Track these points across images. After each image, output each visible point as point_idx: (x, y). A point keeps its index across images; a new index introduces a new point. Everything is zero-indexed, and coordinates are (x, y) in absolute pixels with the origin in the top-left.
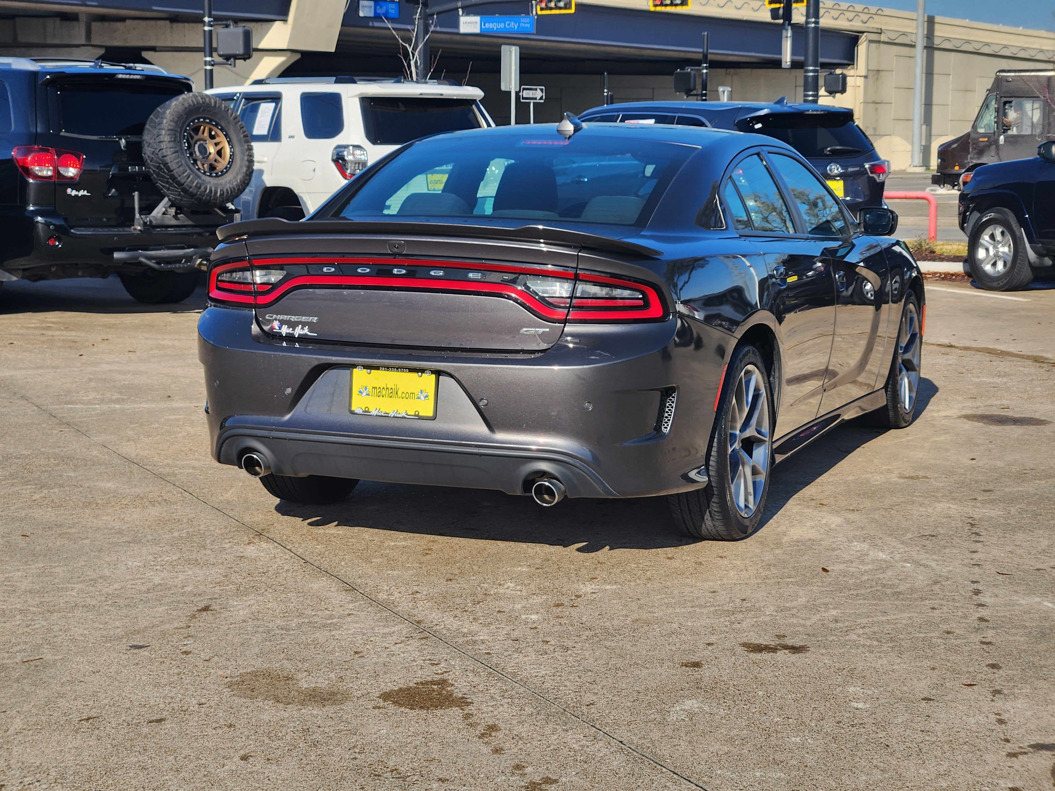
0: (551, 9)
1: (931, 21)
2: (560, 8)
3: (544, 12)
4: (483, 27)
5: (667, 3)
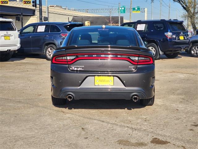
1: (48, 8)
5: (4, 3)
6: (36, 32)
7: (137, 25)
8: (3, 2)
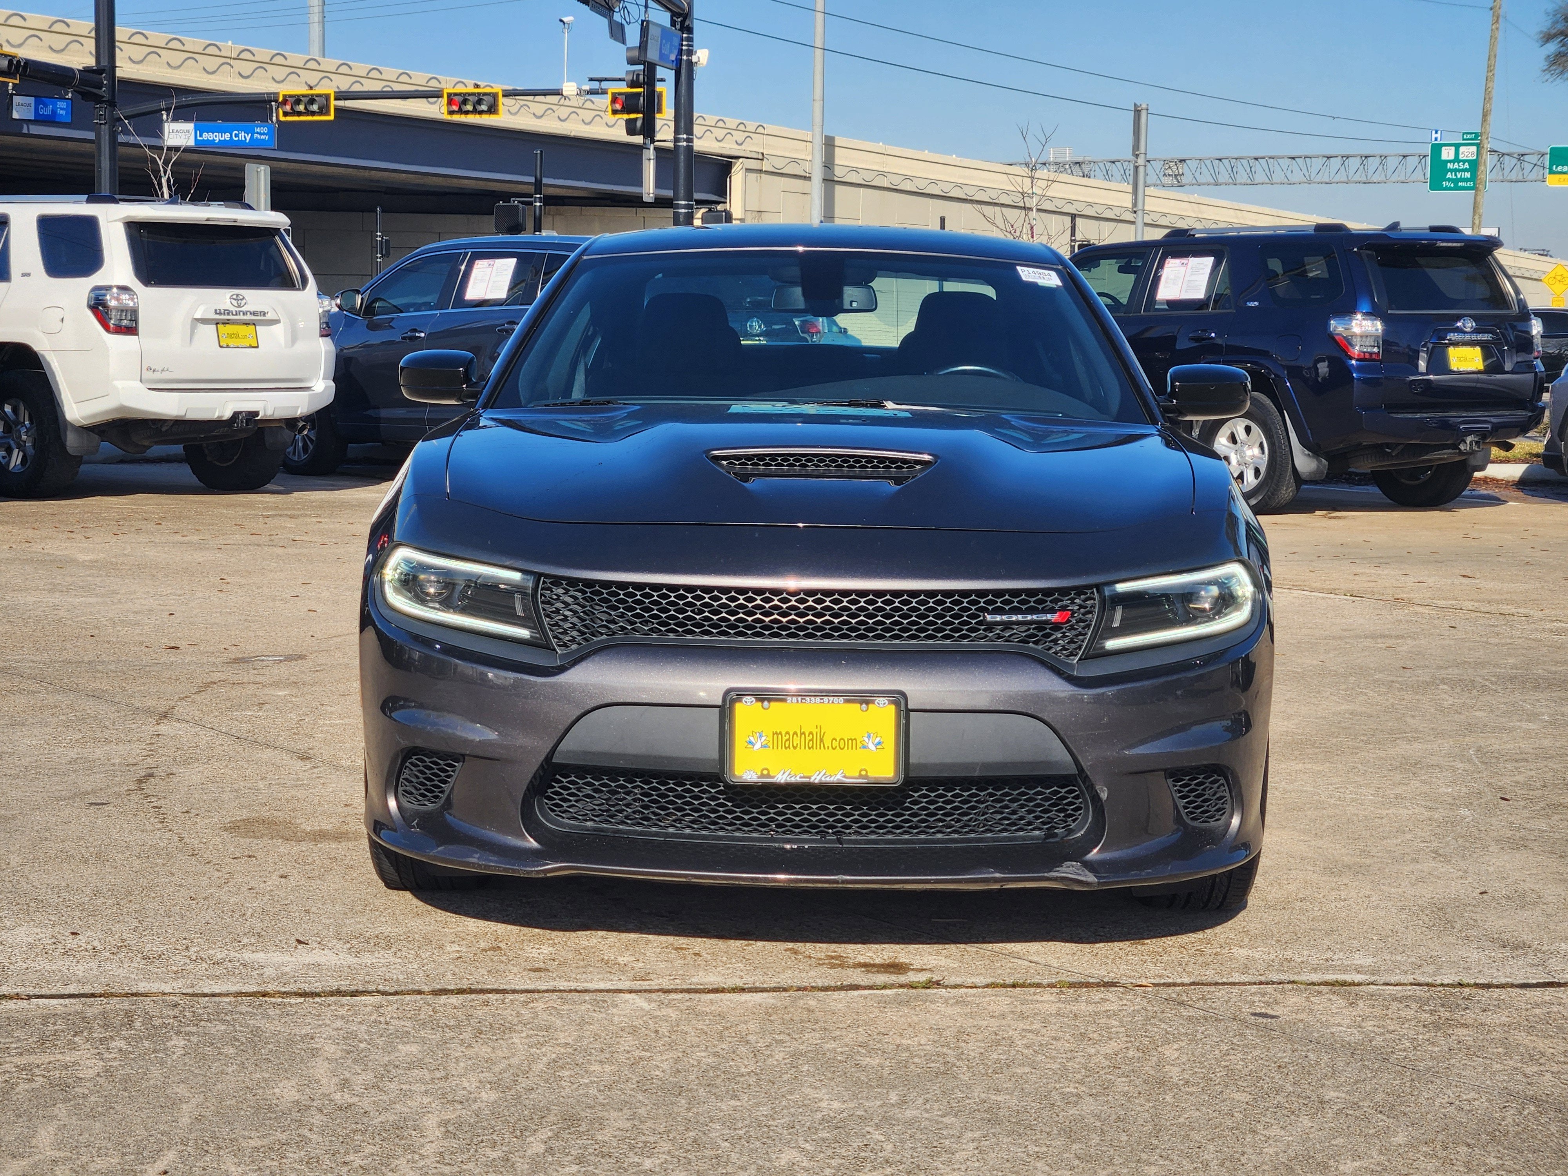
0: (299, 114)
1: (829, 144)
2: (313, 113)
3: (289, 118)
4: (199, 138)
5: (469, 107)
6: (460, 302)
7: (1161, 266)
8: (465, 102)
